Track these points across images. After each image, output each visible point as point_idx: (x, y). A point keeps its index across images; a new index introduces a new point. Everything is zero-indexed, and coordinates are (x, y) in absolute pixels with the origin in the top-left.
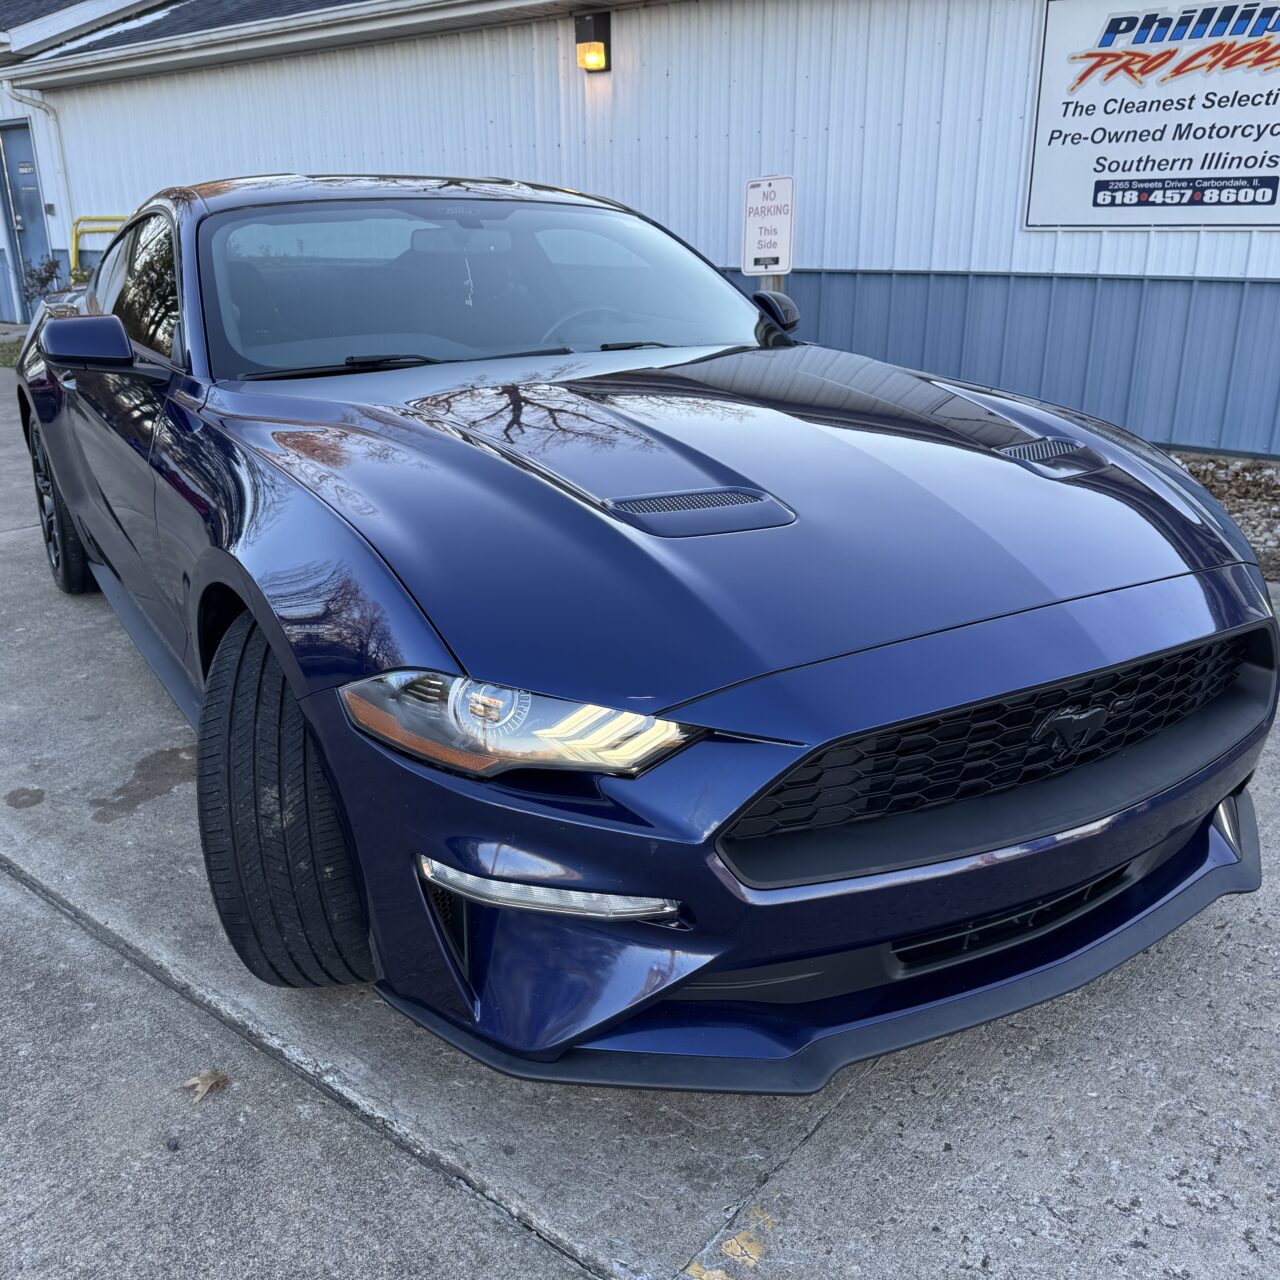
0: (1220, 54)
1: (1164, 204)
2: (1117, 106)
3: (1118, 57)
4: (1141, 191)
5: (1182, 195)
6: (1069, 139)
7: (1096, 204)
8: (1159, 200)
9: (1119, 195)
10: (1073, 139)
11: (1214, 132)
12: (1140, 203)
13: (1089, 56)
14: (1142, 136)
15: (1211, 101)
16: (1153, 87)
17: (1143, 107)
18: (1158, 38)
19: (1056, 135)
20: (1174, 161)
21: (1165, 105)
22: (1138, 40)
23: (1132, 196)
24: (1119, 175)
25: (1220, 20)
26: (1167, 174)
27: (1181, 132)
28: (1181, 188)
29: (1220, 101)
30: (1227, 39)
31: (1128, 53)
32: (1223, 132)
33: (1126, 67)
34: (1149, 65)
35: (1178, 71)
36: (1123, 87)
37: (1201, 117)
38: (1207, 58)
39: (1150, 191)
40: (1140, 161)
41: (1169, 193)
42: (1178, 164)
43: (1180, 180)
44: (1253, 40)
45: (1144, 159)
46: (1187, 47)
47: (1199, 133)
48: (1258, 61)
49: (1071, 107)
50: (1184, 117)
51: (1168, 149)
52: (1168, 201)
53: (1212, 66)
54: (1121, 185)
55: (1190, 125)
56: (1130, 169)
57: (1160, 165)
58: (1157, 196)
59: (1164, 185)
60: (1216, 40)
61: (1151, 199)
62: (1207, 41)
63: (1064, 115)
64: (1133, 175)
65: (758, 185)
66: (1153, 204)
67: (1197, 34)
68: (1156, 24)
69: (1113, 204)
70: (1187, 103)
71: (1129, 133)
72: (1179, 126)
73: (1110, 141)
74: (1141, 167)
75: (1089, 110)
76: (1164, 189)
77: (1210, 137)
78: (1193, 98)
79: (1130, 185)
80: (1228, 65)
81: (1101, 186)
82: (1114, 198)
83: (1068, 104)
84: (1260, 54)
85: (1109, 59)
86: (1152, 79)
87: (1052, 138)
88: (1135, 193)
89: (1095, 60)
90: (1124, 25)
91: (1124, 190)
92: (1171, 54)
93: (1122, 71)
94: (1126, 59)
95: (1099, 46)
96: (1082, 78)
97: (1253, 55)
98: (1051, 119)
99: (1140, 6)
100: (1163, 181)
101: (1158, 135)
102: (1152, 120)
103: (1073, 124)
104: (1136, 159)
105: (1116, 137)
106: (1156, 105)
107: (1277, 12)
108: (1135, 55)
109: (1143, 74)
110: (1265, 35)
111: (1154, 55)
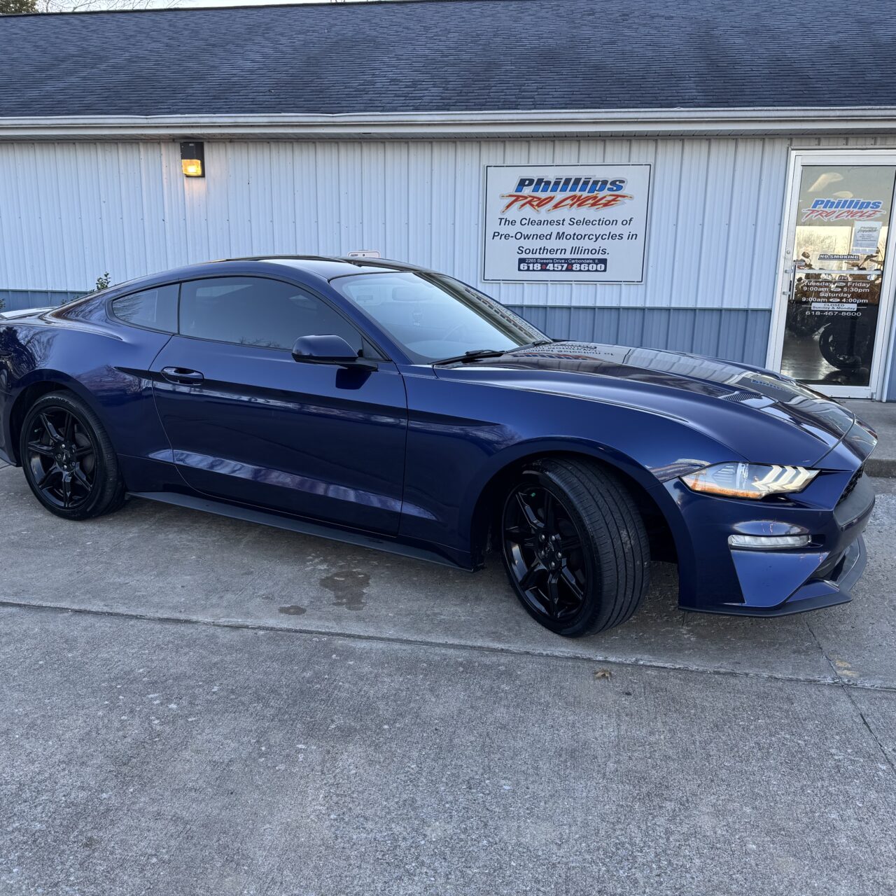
0: (575, 200)
1: (554, 270)
2: (527, 222)
3: (526, 198)
4: (542, 264)
5: (562, 266)
6: (503, 236)
7: (519, 270)
8: (551, 269)
9: (531, 265)
10: (505, 237)
11: (575, 237)
12: (542, 270)
13: (511, 196)
14: (541, 237)
15: (573, 222)
16: (544, 213)
17: (540, 223)
18: (545, 190)
19: (496, 234)
20: (557, 250)
21: (551, 223)
22: (535, 190)
23: (538, 266)
24: (530, 256)
25: (574, 184)
26: (554, 256)
28: (562, 263)
29: (577, 222)
30: (578, 193)
31: (530, 196)
32: (579, 237)
33: (530, 202)
34: (542, 203)
35: (556, 206)
36: (528, 212)
37: (569, 230)
38: (569, 202)
39: (547, 264)
40: (540, 249)
41: (556, 265)
42: (559, 251)
43: (561, 259)
44: (590, 194)
45: (543, 248)
46: (559, 196)
47: (568, 237)
48: (593, 205)
49: (503, 221)
50: (561, 229)
51: (553, 244)
52: (556, 269)
53: (572, 205)
54: (532, 261)
55: (563, 233)
56: (535, 253)
57: (551, 251)
58: (550, 267)
59: (553, 261)
60: (573, 193)
61: (548, 268)
62: (568, 194)
63: (500, 224)
64: (537, 256)
66: (549, 270)
67: (563, 190)
68: (543, 184)
69: (528, 270)
70: (561, 222)
71: (534, 235)
72: (558, 233)
73: (525, 239)
74: (541, 252)
75: (513, 223)
76: (554, 264)
77: (574, 239)
78: (564, 220)
79: (536, 261)
80: (579, 205)
81: (521, 261)
82: (529, 267)
83: (501, 219)
84: (593, 202)
85: (521, 198)
86: (543, 209)
87: (494, 236)
88: (539, 265)
89: (514, 198)
90: (527, 182)
91: (534, 263)
92: (551, 198)
93: (528, 205)
94: (529, 199)
95: (516, 191)
96: (508, 207)
97: (590, 202)
98: (493, 226)
99: (535, 174)
100: (553, 259)
101: (548, 237)
102: (545, 230)
103: (505, 229)
104: (538, 248)
105: (527, 237)
106: (546, 222)
107: (600, 183)
108: (534, 197)
109: (539, 207)
110: (596, 192)
111: (543, 198)
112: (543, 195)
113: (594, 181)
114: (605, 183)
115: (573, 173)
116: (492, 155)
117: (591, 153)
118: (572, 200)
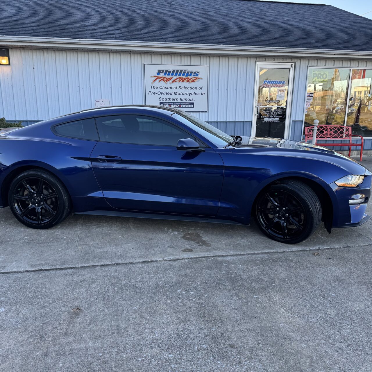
2: (162, 87)
3: (161, 78)
5: (177, 106)
6: (153, 93)
10: (154, 93)
13: (155, 77)
14: (168, 94)
15: (180, 88)
16: (169, 84)
17: (167, 88)
18: (169, 75)
20: (175, 99)
21: (172, 88)
22: (165, 74)
24: (164, 101)
25: (180, 73)
26: (174, 101)
27: (175, 93)
28: (177, 104)
29: (182, 88)
30: (181, 76)
32: (183, 94)
33: (163, 80)
34: (168, 80)
35: (173, 81)
36: (162, 83)
37: (179, 91)
38: (178, 80)
39: (171, 105)
40: (168, 99)
41: (175, 105)
42: (176, 100)
43: (177, 103)
44: (186, 77)
45: (169, 98)
46: (174, 77)
47: (179, 94)
48: (188, 81)
49: (153, 87)
50: (176, 91)
51: (173, 96)
52: (175, 107)
53: (179, 81)
54: (165, 103)
55: (177, 92)
57: (172, 100)
60: (179, 76)
62: (178, 76)
63: (151, 88)
64: (167, 101)
67: (176, 75)
68: (168, 72)
70: (176, 88)
71: (165, 93)
72: (175, 92)
73: (162, 94)
74: (169, 100)
75: (157, 88)
76: (174, 104)
77: (181, 95)
78: (177, 87)
80: (182, 81)
81: (161, 103)
83: (152, 86)
85: (159, 78)
86: (168, 82)
87: (149, 93)
88: (168, 105)
89: (157, 78)
90: (161, 71)
91: (166, 104)
92: (171, 78)
94: (163, 78)
95: (157, 75)
96: (154, 81)
97: (187, 80)
98: (148, 89)
99: (164, 68)
100: (173, 103)
101: (171, 94)
102: (169, 91)
103: (153, 90)
104: (167, 98)
105: (163, 94)
106: (170, 88)
107: (190, 73)
109: (167, 81)
110: (188, 76)
111: (168, 78)
112: (168, 77)
113: (187, 72)
114: (192, 73)
115: (179, 68)
116: (146, 59)
117: (186, 60)
118: (180, 79)
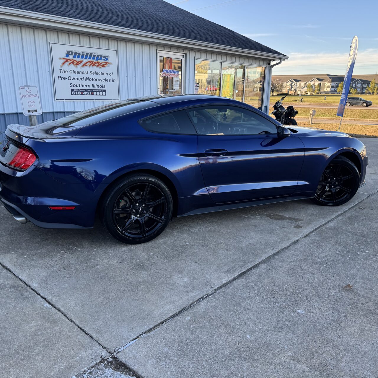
0: (91, 63)
1: (86, 95)
2: (72, 72)
3: (71, 60)
4: (81, 92)
5: (90, 93)
6: (63, 78)
7: (72, 94)
8: (85, 94)
9: (77, 92)
10: (64, 78)
11: (93, 79)
12: (81, 95)
13: (64, 59)
14: (79, 79)
15: (92, 73)
16: (79, 68)
17: (78, 73)
18: (78, 57)
19: (59, 77)
20: (87, 85)
21: (83, 73)
23: (79, 93)
24: (76, 88)
25: (90, 56)
26: (85, 88)
27: (87, 79)
28: (89, 91)
29: (93, 73)
30: (92, 60)
31: (73, 60)
32: (95, 80)
33: (72, 63)
34: (78, 63)
35: (84, 65)
36: (72, 67)
37: (91, 76)
38: (88, 64)
39: (83, 92)
40: (80, 85)
41: (87, 92)
42: (87, 86)
43: (89, 90)
44: (97, 61)
45: (80, 84)
46: (85, 61)
47: (90, 80)
48: (98, 66)
49: (62, 71)
50: (87, 76)
51: (85, 82)
52: (87, 94)
53: (90, 65)
54: (77, 90)
55: (88, 78)
56: (78, 87)
57: (84, 86)
58: (85, 93)
59: (86, 90)
60: (89, 60)
61: (84, 94)
62: (88, 60)
63: (60, 72)
64: (79, 88)
65: (24, 88)
66: (84, 95)
67: (86, 58)
68: (77, 54)
69: (76, 94)
70: (87, 73)
71: (76, 78)
72: (86, 78)
73: (72, 80)
74: (80, 86)
75: (66, 72)
76: (86, 92)
77: (92, 81)
78: (88, 72)
79: (79, 90)
80: (93, 66)
81: (72, 90)
82: (76, 93)
83: (61, 70)
84: (98, 64)
85: (68, 60)
86: (79, 66)
87: (58, 78)
88: (80, 92)
89: (66, 60)
90: (70, 53)
91: (78, 91)
92: (82, 62)
93: (72, 64)
94: (72, 61)
95: (66, 57)
96: (63, 64)
97: (97, 64)
98: (57, 73)
99: (73, 49)
100: (85, 90)
101: (82, 79)
102: (80, 76)
103: (63, 75)
104: (79, 84)
105: (73, 79)
106: (81, 72)
107: (100, 56)
108: (74, 60)
109: (77, 65)
110: (99, 60)
111: (78, 61)
112: (78, 60)
113: (97, 55)
114: (101, 56)
115: (90, 51)
116: (52, 37)
117: (95, 42)
118: (90, 63)
